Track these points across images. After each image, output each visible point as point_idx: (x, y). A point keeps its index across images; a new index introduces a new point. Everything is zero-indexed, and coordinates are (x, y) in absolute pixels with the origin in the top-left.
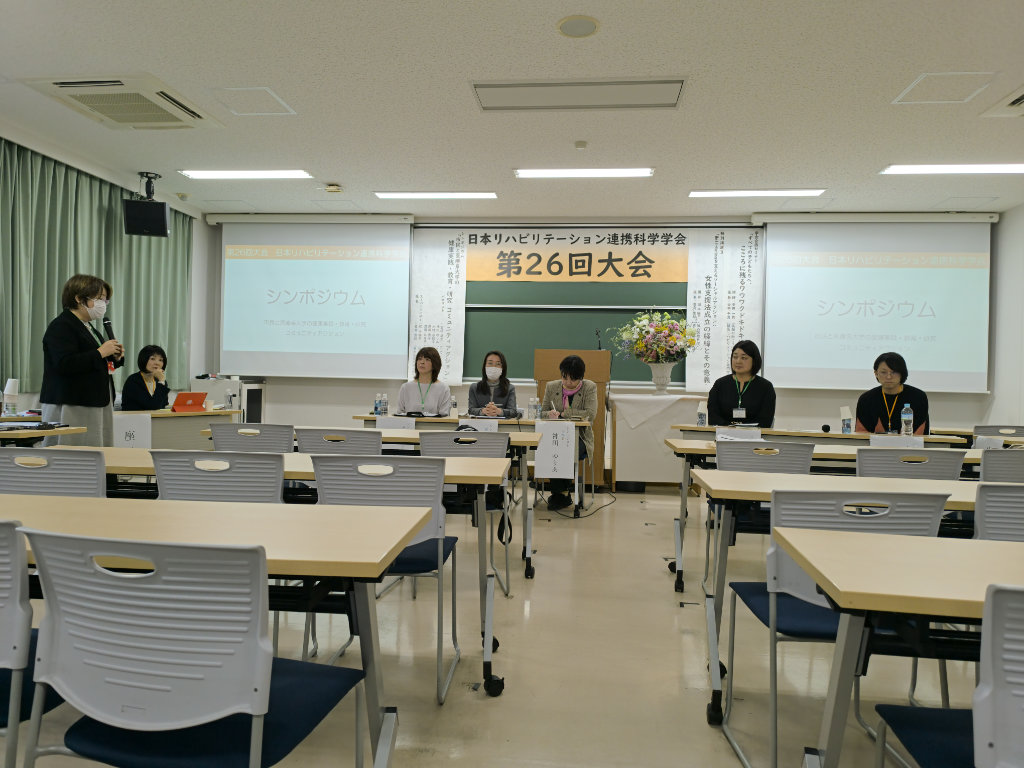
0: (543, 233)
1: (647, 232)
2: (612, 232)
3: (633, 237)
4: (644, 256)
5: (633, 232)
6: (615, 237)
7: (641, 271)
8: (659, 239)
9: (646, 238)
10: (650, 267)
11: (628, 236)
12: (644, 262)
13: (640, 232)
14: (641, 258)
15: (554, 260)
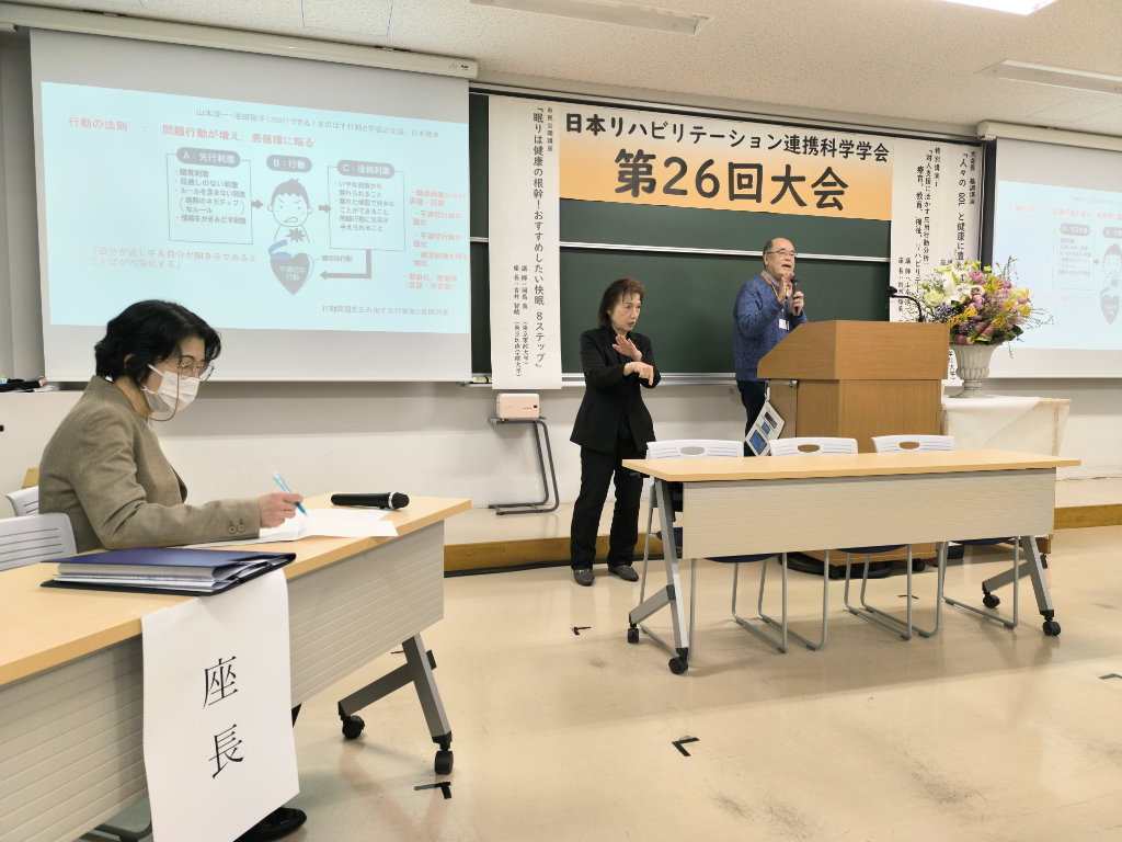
0: (690, 123)
1: (840, 137)
2: (792, 131)
3: (820, 143)
4: (835, 177)
5: (820, 135)
6: (794, 141)
7: (829, 199)
8: (854, 149)
9: (837, 146)
10: (841, 193)
11: (813, 141)
12: (834, 184)
13: (830, 135)
14: (829, 179)
15: (707, 171)
